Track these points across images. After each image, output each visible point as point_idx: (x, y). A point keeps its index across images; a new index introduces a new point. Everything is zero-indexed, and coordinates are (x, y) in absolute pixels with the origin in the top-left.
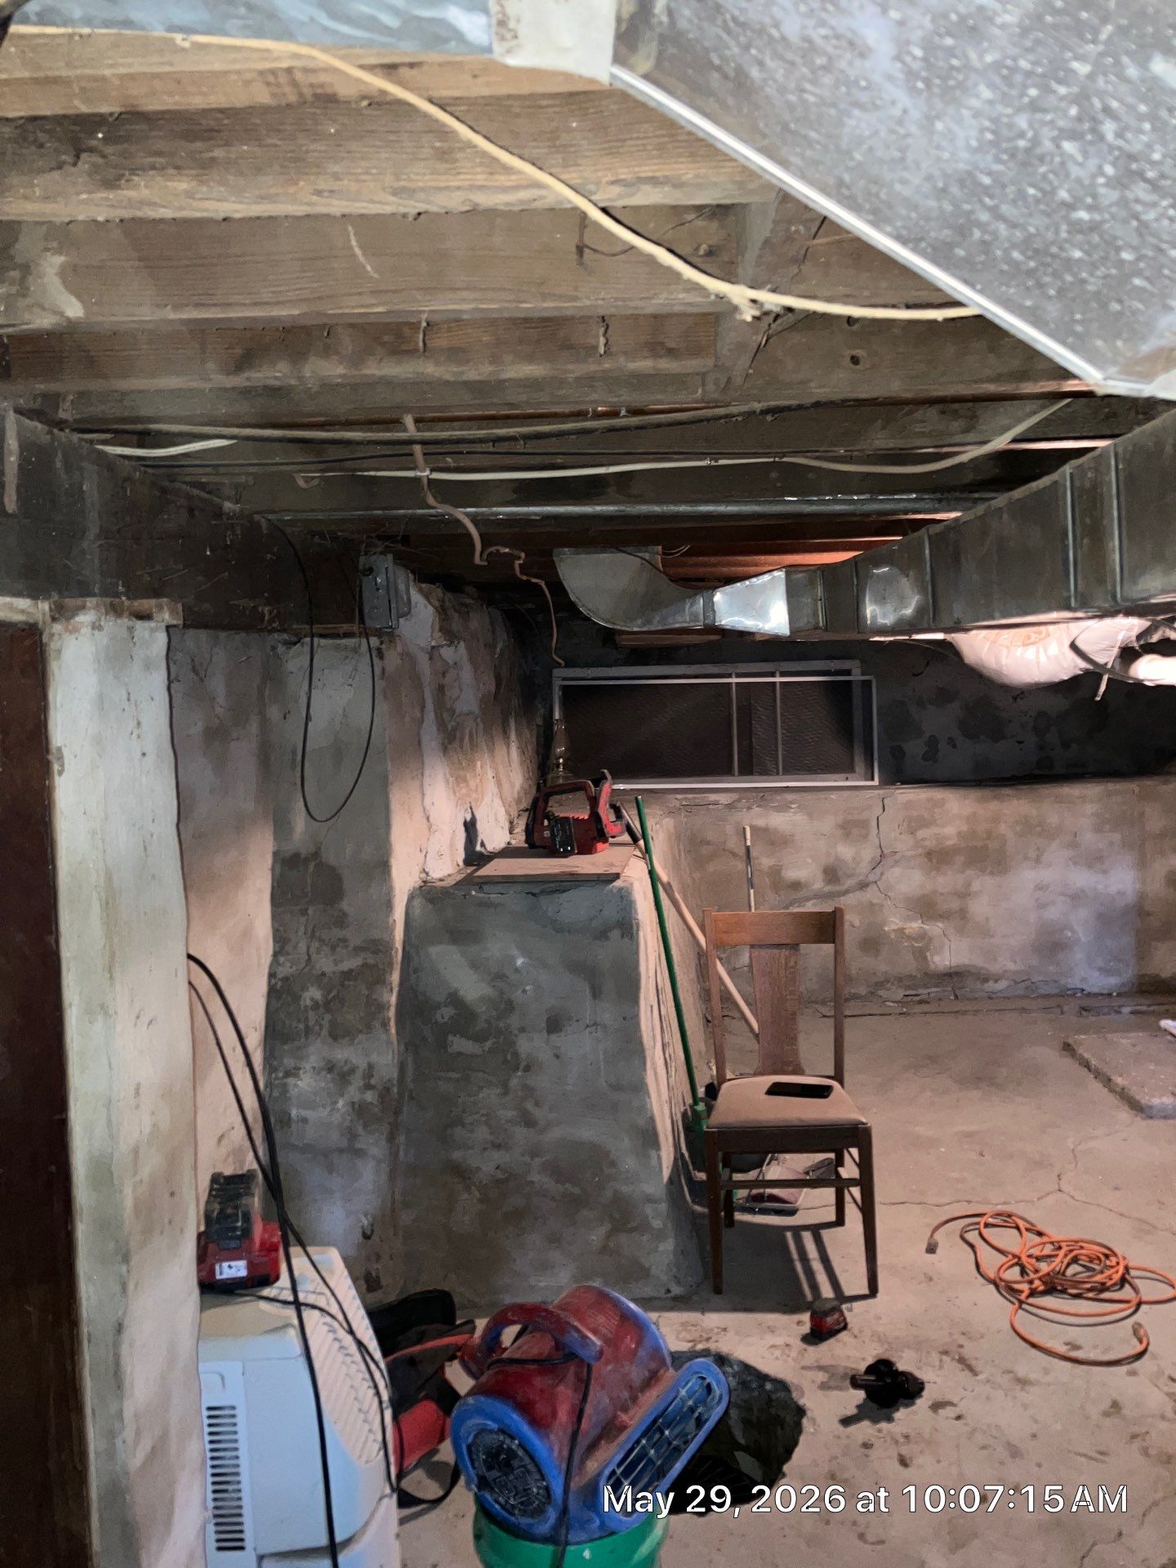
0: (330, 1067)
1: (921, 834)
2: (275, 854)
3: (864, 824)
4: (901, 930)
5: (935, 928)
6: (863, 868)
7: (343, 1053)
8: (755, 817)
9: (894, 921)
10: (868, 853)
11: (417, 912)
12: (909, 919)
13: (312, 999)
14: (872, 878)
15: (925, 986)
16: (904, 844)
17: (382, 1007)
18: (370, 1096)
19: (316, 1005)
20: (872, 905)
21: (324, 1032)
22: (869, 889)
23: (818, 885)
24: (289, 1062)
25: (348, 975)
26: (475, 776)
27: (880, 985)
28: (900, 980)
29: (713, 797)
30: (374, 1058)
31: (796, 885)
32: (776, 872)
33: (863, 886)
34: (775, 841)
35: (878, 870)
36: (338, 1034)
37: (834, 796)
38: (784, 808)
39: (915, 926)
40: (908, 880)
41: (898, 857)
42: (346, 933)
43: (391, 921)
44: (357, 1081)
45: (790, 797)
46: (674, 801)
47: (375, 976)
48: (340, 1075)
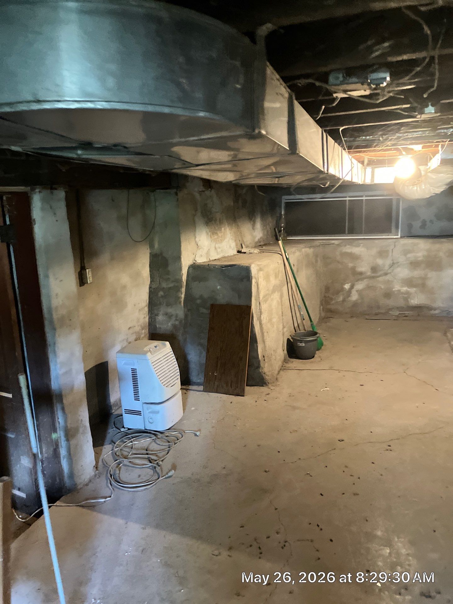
0: (166, 314)
1: (409, 255)
2: (150, 253)
3: (387, 252)
4: (399, 291)
5: (413, 290)
6: (387, 267)
7: (170, 310)
8: (348, 249)
9: (397, 287)
10: (388, 262)
11: (190, 271)
12: (402, 287)
13: (161, 295)
14: (389, 271)
15: (407, 311)
16: (402, 259)
17: (180, 298)
18: (177, 323)
19: (162, 297)
20: (389, 281)
21: (164, 304)
22: (388, 275)
23: (369, 273)
24: (156, 312)
25: (170, 288)
26: (221, 233)
27: (390, 309)
28: (398, 308)
29: (333, 242)
30: (178, 312)
31: (361, 273)
32: (353, 269)
33: (386, 274)
34: (354, 257)
35: (391, 269)
36: (168, 305)
37: (376, 241)
38: (358, 246)
39: (405, 289)
40: (403, 272)
41: (399, 264)
42: (169, 277)
43: (181, 274)
44: (174, 318)
45: (360, 242)
46: (317, 243)
47: (178, 289)
48: (169, 316)
